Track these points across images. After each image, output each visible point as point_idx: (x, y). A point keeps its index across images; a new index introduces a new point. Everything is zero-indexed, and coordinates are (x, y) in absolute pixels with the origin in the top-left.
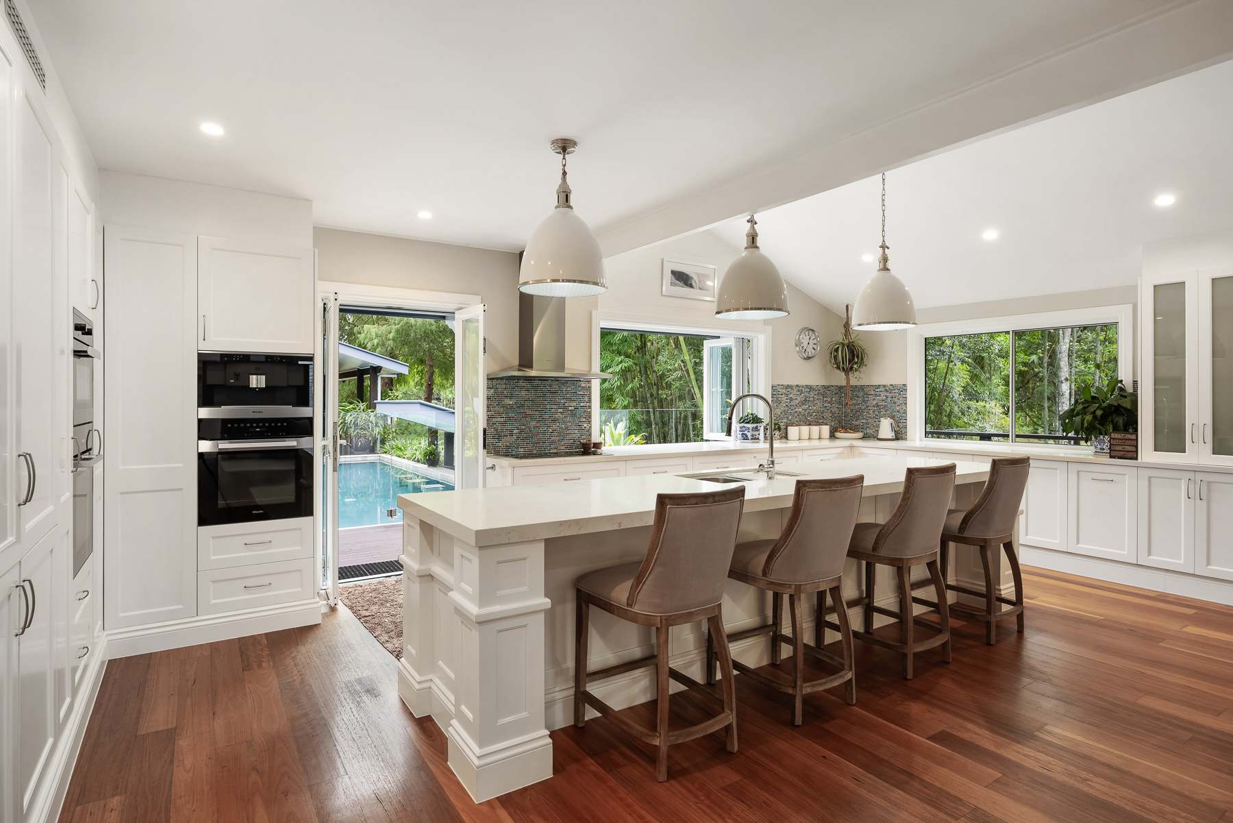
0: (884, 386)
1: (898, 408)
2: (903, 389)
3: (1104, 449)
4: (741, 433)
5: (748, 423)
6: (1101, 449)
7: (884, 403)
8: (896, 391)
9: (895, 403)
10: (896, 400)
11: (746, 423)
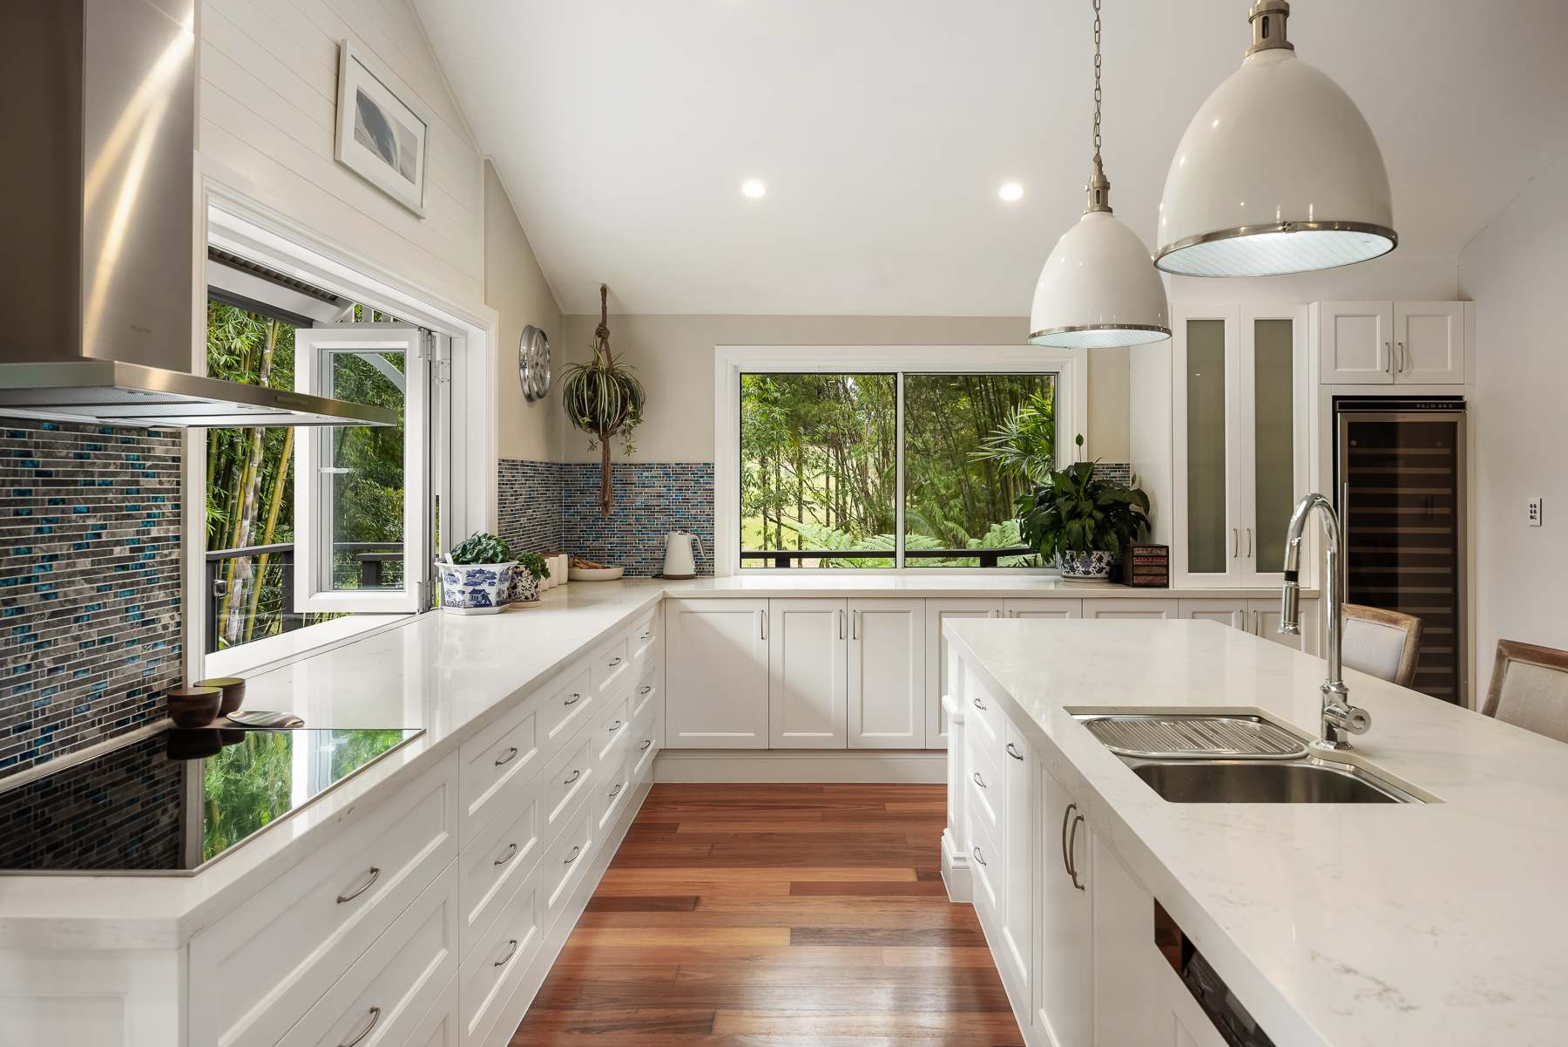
0: (663, 466)
1: (693, 512)
2: (707, 470)
3: (1090, 573)
4: (470, 589)
5: (491, 560)
6: (1085, 573)
7: (662, 501)
8: (690, 476)
9: (686, 500)
10: (689, 494)
11: (486, 561)
